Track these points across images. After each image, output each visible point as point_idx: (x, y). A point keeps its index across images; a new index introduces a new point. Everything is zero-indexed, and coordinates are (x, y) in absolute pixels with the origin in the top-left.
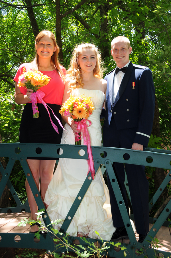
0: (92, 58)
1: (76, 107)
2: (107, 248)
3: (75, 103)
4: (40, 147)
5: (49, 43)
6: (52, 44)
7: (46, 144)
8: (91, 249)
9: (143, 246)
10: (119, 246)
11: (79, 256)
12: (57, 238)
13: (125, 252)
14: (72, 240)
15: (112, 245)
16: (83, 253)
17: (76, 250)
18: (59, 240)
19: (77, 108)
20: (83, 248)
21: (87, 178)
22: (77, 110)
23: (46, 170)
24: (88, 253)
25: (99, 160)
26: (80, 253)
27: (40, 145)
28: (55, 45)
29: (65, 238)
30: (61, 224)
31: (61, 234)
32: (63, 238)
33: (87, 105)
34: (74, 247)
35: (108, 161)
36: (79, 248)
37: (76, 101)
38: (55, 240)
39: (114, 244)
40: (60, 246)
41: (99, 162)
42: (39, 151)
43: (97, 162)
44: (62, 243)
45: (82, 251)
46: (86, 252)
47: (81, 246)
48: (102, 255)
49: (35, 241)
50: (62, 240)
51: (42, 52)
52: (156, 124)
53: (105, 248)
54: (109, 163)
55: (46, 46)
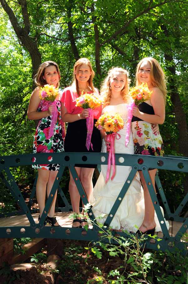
0: (122, 81)
1: (106, 121)
2: (145, 239)
3: (106, 119)
4: (85, 155)
5: (86, 70)
6: (89, 70)
7: (91, 153)
8: (131, 240)
9: (175, 240)
10: (155, 238)
11: (121, 245)
12: (102, 231)
13: (159, 245)
14: (115, 233)
15: (149, 237)
16: (125, 243)
17: (119, 241)
18: (103, 232)
19: (107, 123)
20: (124, 239)
21: (126, 182)
22: (107, 124)
23: (86, 176)
24: (129, 243)
25: (136, 166)
26: (122, 243)
27: (86, 153)
28: (91, 70)
29: (109, 231)
30: (105, 218)
31: (105, 227)
32: (107, 231)
33: (116, 120)
34: (116, 238)
35: (144, 167)
36: (121, 239)
37: (108, 117)
38: (101, 232)
39: (152, 236)
40: (105, 237)
41: (137, 168)
42: (85, 159)
43: (135, 168)
44: (106, 234)
45: (124, 241)
46: (127, 242)
47: (122, 238)
48: (140, 245)
49: (82, 234)
50: (107, 232)
51: (80, 77)
52: (185, 136)
53: (143, 239)
54: (145, 168)
55: (84, 73)
